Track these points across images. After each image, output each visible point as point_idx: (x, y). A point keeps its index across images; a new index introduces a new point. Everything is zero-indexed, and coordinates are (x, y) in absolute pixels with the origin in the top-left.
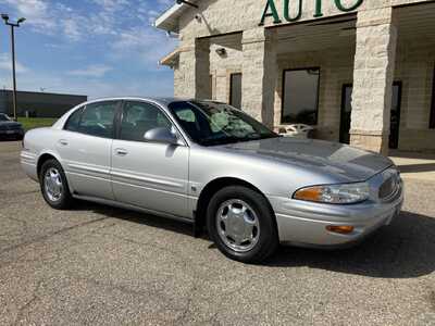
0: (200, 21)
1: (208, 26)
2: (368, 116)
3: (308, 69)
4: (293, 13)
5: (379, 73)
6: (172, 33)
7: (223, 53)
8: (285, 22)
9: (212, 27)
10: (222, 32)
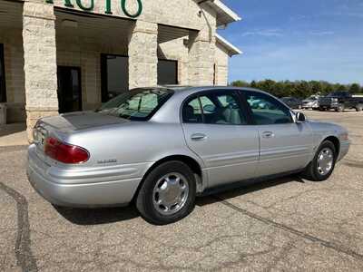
4: (85, 3)
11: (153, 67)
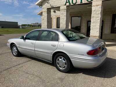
0: (48, 3)
1: (51, 5)
2: (95, 31)
3: (78, 17)
4: (74, 2)
5: (98, 19)
6: (40, 7)
7: (55, 12)
8: (72, 4)
9: (52, 5)
10: (55, 7)
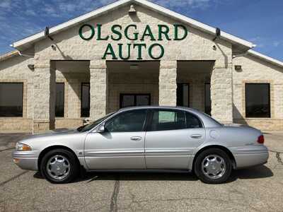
0: (55, 49)
1: (62, 54)
4: (125, 54)
8: (119, 59)
9: (65, 54)
10: (74, 59)
11: (173, 91)
